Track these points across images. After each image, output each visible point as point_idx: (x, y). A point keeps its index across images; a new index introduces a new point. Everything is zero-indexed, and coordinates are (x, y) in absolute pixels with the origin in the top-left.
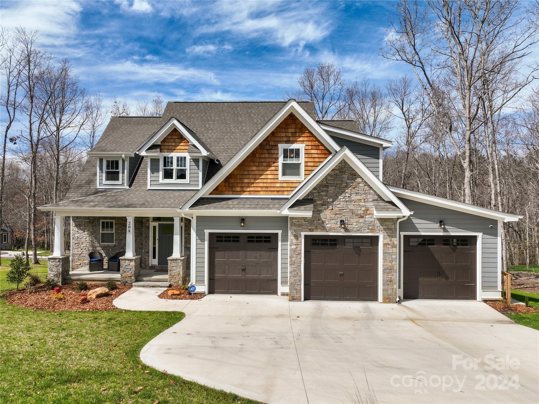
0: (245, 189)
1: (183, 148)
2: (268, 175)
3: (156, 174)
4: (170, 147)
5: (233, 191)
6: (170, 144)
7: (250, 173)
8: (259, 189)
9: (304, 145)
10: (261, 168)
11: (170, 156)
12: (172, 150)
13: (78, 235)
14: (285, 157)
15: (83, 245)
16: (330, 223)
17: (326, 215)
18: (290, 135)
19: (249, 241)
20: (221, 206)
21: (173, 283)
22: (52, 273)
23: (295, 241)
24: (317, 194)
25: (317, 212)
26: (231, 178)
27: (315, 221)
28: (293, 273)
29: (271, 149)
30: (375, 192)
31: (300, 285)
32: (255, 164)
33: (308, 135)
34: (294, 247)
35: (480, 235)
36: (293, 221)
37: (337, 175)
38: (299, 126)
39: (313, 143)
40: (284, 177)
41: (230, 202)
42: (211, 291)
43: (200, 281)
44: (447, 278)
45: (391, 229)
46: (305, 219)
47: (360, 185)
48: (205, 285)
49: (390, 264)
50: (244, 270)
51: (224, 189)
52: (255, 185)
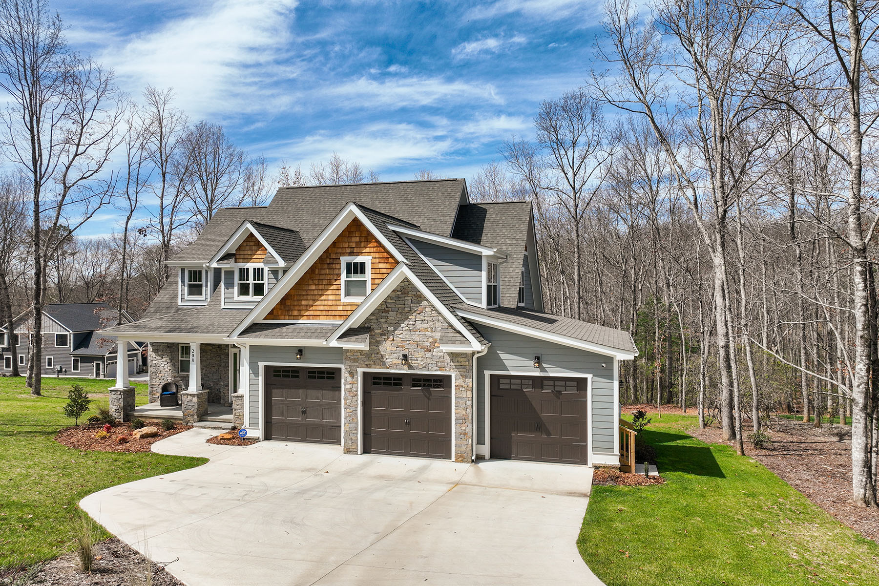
0: (303, 313)
1: (260, 257)
2: (329, 296)
3: (230, 290)
4: (246, 257)
5: (289, 315)
6: (246, 252)
7: (309, 293)
8: (318, 313)
9: (370, 258)
10: (320, 287)
11: (245, 267)
12: (248, 260)
13: (156, 362)
14: (349, 272)
15: (161, 375)
16: (391, 357)
17: (385, 346)
18: (354, 245)
19: (310, 377)
20: (273, 334)
21: (238, 425)
22: (114, 407)
23: (349, 379)
24: (376, 321)
25: (375, 343)
26: (288, 299)
27: (373, 355)
28: (348, 419)
29: (333, 264)
30: (445, 319)
31: (357, 433)
32: (314, 281)
33: (375, 244)
34: (348, 386)
35: (589, 377)
36: (348, 354)
37: (398, 297)
38: (365, 234)
39: (381, 255)
40: (348, 297)
41: (284, 329)
42: (268, 437)
43: (253, 424)
44: (549, 434)
45: (465, 367)
46: (361, 352)
47: (427, 309)
48: (259, 429)
49: (464, 412)
50: (304, 412)
51: (280, 313)
52: (314, 308)
